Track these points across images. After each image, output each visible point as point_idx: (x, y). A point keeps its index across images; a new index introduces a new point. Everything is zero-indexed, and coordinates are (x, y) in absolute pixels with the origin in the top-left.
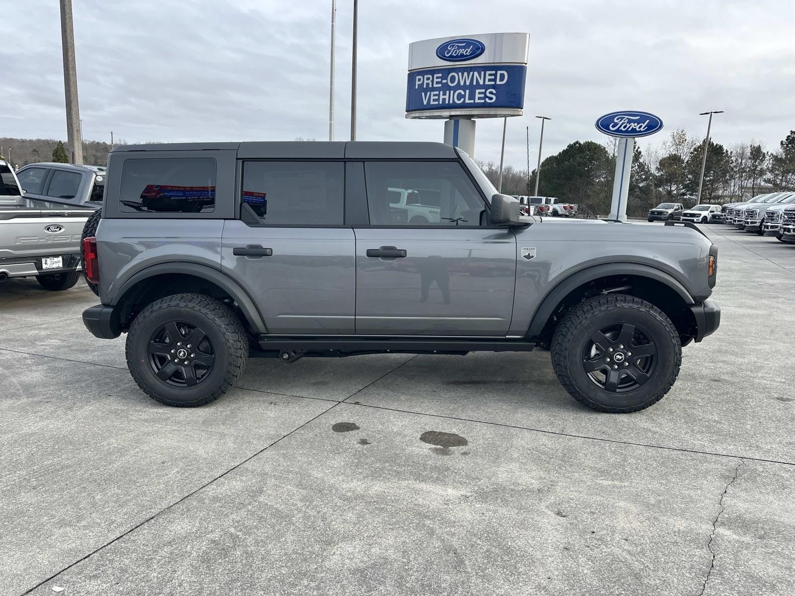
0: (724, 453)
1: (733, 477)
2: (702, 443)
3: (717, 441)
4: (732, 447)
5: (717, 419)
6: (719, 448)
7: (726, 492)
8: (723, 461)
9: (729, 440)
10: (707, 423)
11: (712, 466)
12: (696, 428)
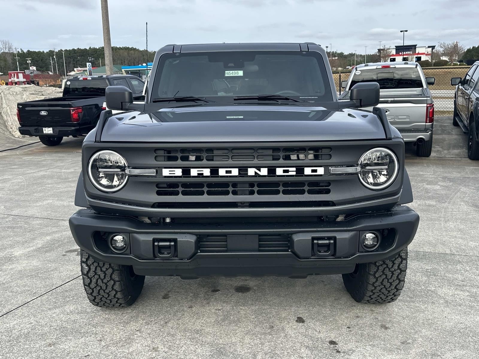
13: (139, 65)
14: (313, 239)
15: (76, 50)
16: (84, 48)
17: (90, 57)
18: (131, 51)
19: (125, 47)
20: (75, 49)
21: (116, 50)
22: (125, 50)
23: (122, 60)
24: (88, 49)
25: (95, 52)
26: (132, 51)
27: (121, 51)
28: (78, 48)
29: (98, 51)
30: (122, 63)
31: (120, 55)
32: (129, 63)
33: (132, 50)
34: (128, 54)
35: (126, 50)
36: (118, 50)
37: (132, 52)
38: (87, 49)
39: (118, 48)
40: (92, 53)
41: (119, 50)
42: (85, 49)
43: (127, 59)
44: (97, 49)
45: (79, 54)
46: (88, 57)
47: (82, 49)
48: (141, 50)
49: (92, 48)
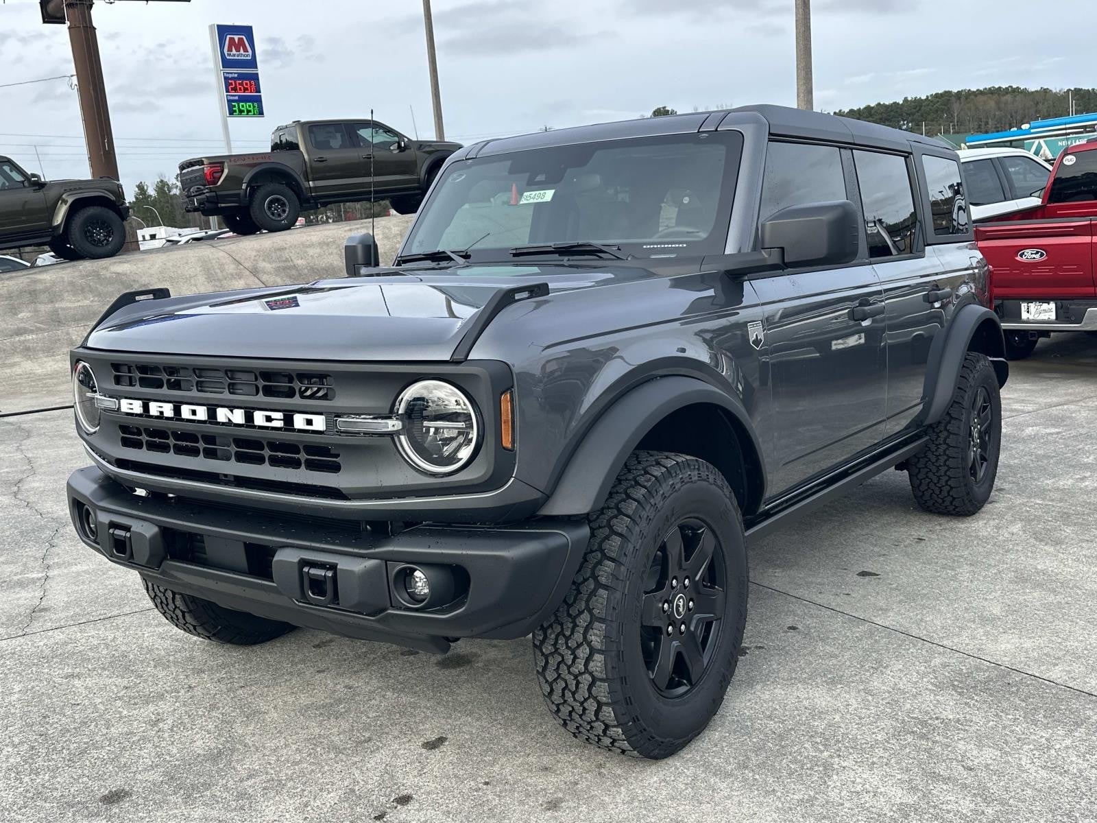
0: (50, 633)
1: (36, 612)
2: (86, 635)
3: (66, 643)
4: (42, 644)
5: (76, 682)
6: (59, 636)
7: (41, 599)
8: (50, 624)
9: (47, 652)
10: (90, 666)
11: (63, 615)
12: (105, 652)
13: (1012, 130)
14: (304, 563)
15: (873, 107)
16: (892, 102)
17: (904, 121)
18: (1004, 95)
19: (990, 89)
20: (872, 105)
21: (966, 99)
22: (990, 95)
23: (980, 120)
24: (901, 102)
25: (918, 109)
26: (1009, 95)
27: (981, 98)
28: (879, 104)
29: (924, 104)
30: (979, 126)
31: (977, 109)
32: (998, 126)
33: (1007, 93)
34: (998, 103)
35: (992, 93)
36: (973, 97)
37: (1009, 98)
38: (898, 104)
39: (974, 92)
40: (909, 112)
41: (976, 96)
42: (895, 103)
43: (995, 115)
44: (922, 100)
45: (880, 116)
46: (899, 122)
47: (887, 103)
48: (1033, 90)
49: (909, 99)
